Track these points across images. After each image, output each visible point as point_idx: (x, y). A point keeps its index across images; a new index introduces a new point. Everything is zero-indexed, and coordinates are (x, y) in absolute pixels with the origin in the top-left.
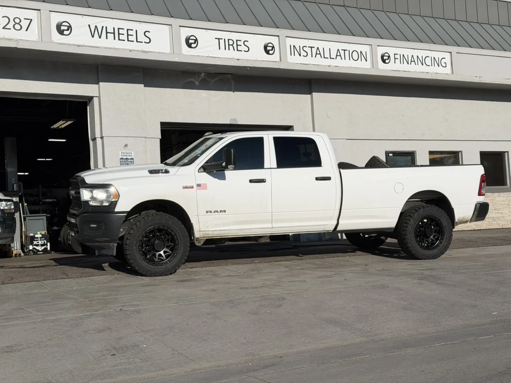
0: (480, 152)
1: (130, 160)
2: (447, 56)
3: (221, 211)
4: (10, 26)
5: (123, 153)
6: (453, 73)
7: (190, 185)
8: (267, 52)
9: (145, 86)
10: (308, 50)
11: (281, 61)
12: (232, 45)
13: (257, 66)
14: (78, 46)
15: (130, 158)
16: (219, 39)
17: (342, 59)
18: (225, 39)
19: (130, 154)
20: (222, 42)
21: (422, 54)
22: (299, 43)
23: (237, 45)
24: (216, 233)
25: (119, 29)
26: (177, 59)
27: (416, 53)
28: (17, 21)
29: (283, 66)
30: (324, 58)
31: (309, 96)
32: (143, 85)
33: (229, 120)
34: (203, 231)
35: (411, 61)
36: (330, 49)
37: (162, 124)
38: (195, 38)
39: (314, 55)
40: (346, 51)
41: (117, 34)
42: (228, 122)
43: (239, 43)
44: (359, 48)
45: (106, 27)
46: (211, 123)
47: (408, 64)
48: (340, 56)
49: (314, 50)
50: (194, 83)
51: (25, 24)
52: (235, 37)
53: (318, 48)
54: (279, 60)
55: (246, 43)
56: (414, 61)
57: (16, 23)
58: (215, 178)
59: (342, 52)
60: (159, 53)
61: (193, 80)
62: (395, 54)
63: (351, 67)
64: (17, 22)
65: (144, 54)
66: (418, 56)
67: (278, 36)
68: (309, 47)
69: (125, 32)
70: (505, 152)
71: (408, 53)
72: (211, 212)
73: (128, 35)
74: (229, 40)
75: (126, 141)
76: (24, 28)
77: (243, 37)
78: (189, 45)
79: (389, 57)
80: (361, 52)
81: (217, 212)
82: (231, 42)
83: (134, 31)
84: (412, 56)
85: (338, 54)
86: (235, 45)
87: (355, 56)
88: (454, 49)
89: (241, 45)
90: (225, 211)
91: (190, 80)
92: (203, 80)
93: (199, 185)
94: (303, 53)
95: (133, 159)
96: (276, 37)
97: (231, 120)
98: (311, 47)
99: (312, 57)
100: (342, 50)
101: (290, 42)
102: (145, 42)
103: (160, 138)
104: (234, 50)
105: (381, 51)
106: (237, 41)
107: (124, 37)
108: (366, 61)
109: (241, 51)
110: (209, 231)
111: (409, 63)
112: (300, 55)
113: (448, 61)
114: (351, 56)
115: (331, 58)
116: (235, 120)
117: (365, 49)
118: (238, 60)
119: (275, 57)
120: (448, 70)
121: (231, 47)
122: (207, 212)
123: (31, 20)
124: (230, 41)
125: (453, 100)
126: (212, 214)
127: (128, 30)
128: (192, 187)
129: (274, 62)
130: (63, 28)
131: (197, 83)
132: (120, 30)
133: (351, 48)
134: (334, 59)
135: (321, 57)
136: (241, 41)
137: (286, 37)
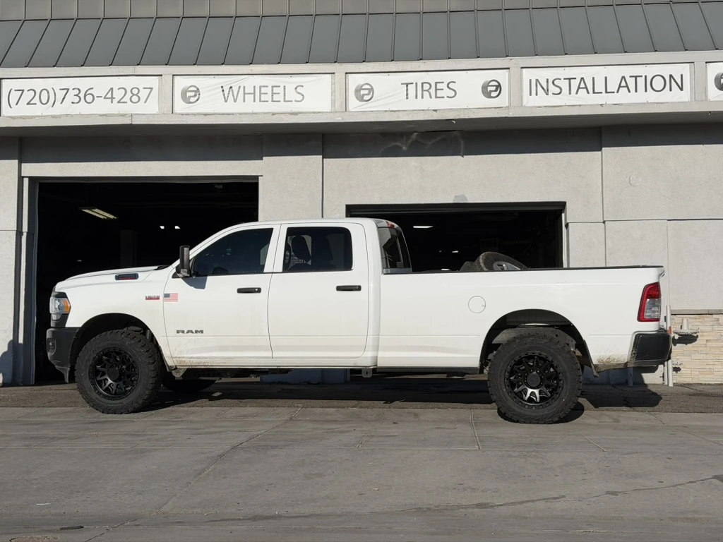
3: (196, 332)
4: (127, 99)
7: (156, 295)
8: (488, 94)
9: (323, 158)
10: (564, 85)
11: (510, 105)
12: (428, 91)
13: (467, 117)
14: (206, 115)
16: (407, 84)
17: (629, 91)
18: (416, 83)
20: (412, 87)
22: (544, 75)
23: (436, 89)
24: (195, 360)
25: (260, 87)
28: (135, 91)
30: (594, 92)
31: (599, 153)
32: (320, 156)
33: (453, 198)
34: (176, 358)
36: (606, 78)
37: (348, 206)
38: (369, 87)
39: (574, 90)
40: (638, 78)
41: (257, 94)
42: (451, 201)
43: (439, 86)
44: (666, 71)
45: (244, 87)
48: (627, 86)
49: (575, 84)
50: (401, 148)
51: (143, 94)
52: (432, 78)
53: (582, 78)
54: (506, 104)
55: (451, 85)
57: (134, 95)
58: (191, 285)
59: (631, 82)
61: (398, 144)
63: (648, 103)
64: (135, 93)
65: (292, 116)
67: (509, 68)
68: (565, 79)
69: (269, 90)
72: (183, 332)
73: (273, 94)
76: (143, 99)
77: (446, 77)
78: (360, 98)
80: (671, 76)
81: (192, 332)
82: (426, 87)
83: (282, 88)
85: (623, 84)
86: (433, 91)
87: (658, 83)
89: (442, 89)
90: (202, 332)
91: (393, 144)
92: (416, 142)
93: (167, 296)
94: (553, 89)
96: (505, 70)
97: (455, 197)
98: (570, 79)
99: (570, 93)
101: (529, 75)
102: (296, 101)
105: (714, 70)
106: (436, 83)
107: (268, 97)
108: (682, 89)
109: (443, 97)
110: (184, 357)
112: (547, 94)
114: (649, 84)
115: (607, 92)
116: (463, 196)
117: (676, 70)
118: (435, 111)
119: (501, 101)
121: (426, 94)
122: (178, 332)
123: (151, 89)
124: (424, 84)
126: (186, 334)
127: (273, 87)
128: (158, 298)
129: (497, 108)
130: (188, 94)
131: (404, 148)
132: (262, 88)
133: (650, 71)
134: (614, 92)
135: (588, 93)
136: (443, 82)
137: (522, 68)
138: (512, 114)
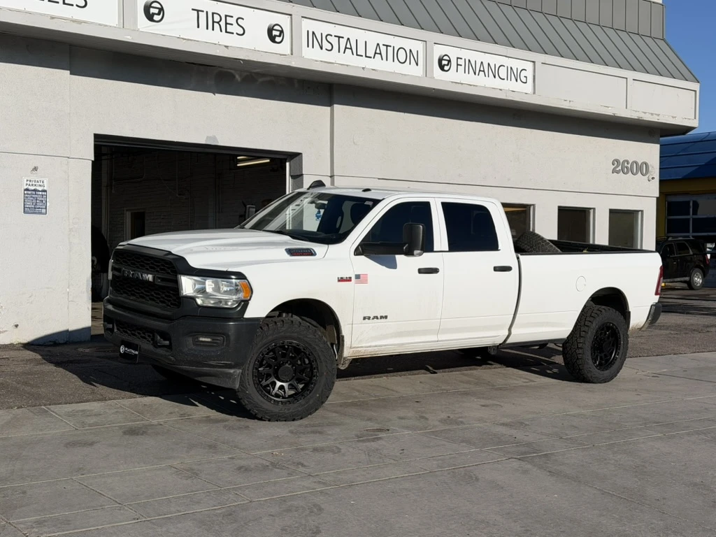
0: (559, 207)
1: (40, 193)
2: (529, 66)
5: (30, 181)
6: (534, 93)
8: (272, 39)
9: (71, 74)
10: (334, 41)
11: (292, 54)
12: (218, 23)
13: (255, 60)
15: (40, 189)
16: (198, 11)
17: (382, 59)
18: (207, 12)
19: (41, 184)
20: (202, 15)
21: (495, 61)
22: (321, 29)
23: (226, 24)
26: (128, 37)
27: (487, 59)
29: (294, 63)
30: (357, 55)
31: (329, 108)
32: (69, 72)
33: (205, 138)
35: (480, 71)
36: (366, 42)
37: (96, 136)
38: (159, 6)
39: (342, 50)
40: (389, 48)
42: (203, 141)
43: (229, 20)
44: (409, 45)
46: (175, 141)
47: (475, 74)
48: (380, 54)
49: (343, 42)
52: (223, 9)
53: (348, 39)
54: (289, 52)
55: (240, 21)
56: (484, 71)
59: (383, 49)
60: (100, 25)
62: (458, 58)
63: (394, 72)
65: (75, 24)
66: (489, 64)
67: (291, 15)
68: (335, 36)
70: (591, 209)
71: (476, 57)
74: (213, 14)
75: (35, 162)
77: (236, 11)
78: (150, 17)
79: (449, 61)
80: (411, 51)
82: (217, 18)
84: (482, 63)
85: (378, 51)
86: (223, 23)
87: (402, 55)
88: (539, 58)
89: (232, 24)
94: (326, 45)
95: (45, 191)
96: (287, 16)
97: (207, 137)
98: (339, 37)
99: (339, 52)
100: (384, 45)
101: (308, 25)
102: (77, 6)
103: (93, 159)
104: (221, 31)
105: (439, 51)
106: (226, 16)
108: (417, 64)
109: (233, 33)
111: (477, 73)
112: (321, 48)
113: (529, 74)
114: (396, 56)
115: (366, 56)
116: (214, 138)
117: (417, 47)
118: (227, 47)
119: (284, 48)
120: (528, 88)
121: (216, 25)
124: (215, 15)
125: (529, 130)
129: (281, 55)
133: (396, 42)
134: (371, 57)
135: (353, 54)
136: (232, 17)
137: (302, 17)
138: (294, 64)
